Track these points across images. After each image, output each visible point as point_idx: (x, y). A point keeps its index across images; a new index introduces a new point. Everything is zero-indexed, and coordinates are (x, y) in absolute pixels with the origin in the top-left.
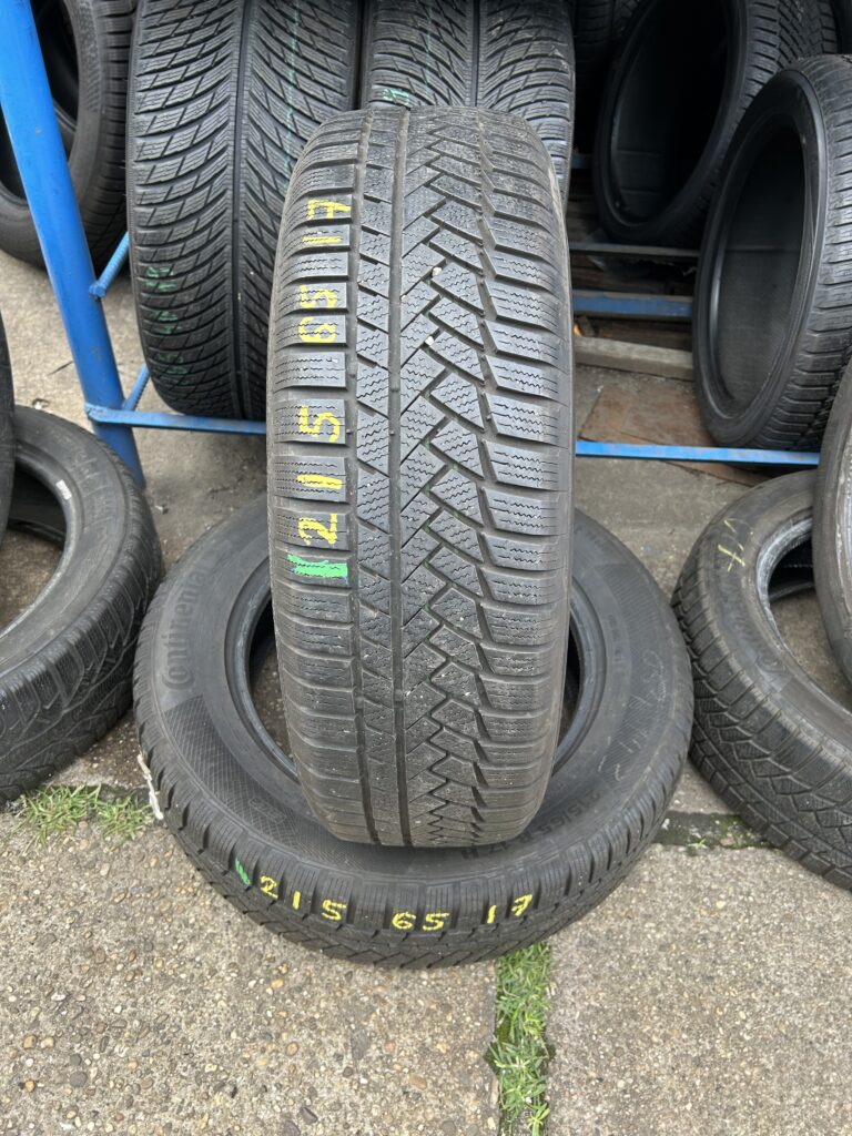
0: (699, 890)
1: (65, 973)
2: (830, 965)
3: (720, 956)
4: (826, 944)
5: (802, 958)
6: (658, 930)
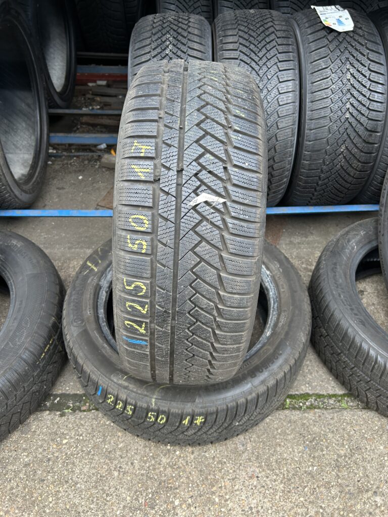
0: (57, 434)
2: (107, 470)
3: (52, 469)
4: (110, 460)
5: (94, 468)
6: (27, 456)
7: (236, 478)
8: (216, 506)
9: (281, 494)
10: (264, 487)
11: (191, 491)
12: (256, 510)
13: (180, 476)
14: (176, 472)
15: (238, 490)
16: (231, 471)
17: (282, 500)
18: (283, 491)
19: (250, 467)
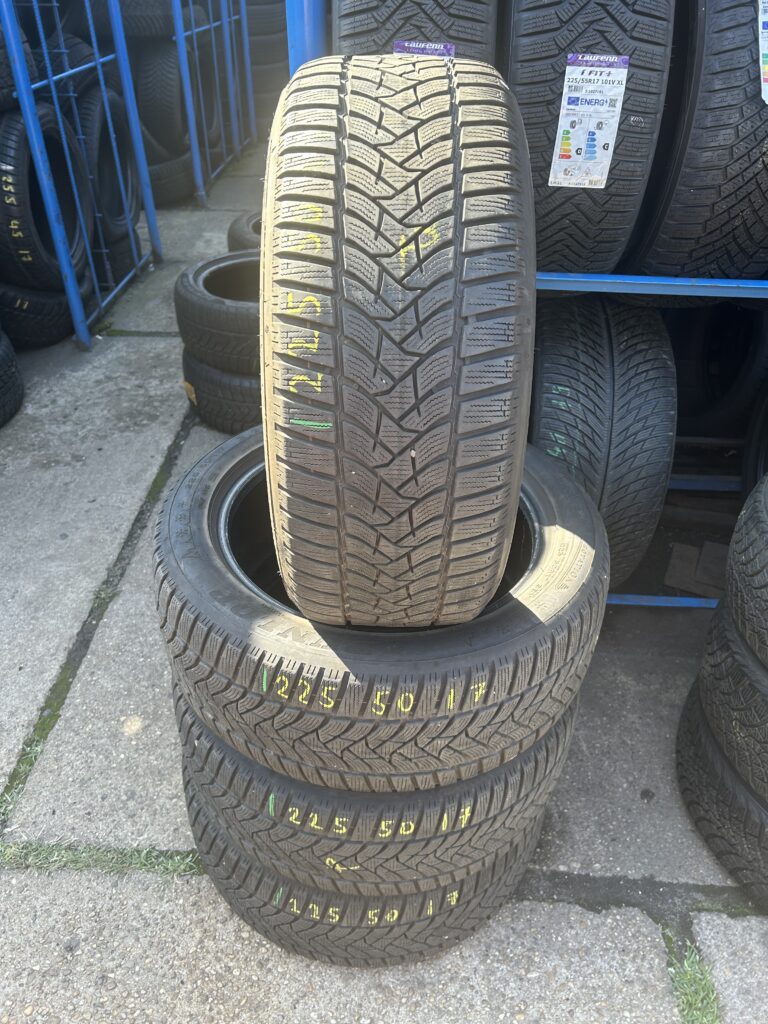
1: (365, 1004)
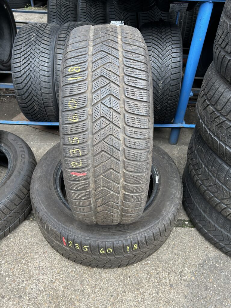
7: (37, 252)
8: (23, 265)
9: (57, 261)
10: (50, 257)
11: (12, 257)
12: (42, 267)
13: (9, 250)
14: (8, 248)
15: (36, 258)
16: (36, 249)
17: (57, 264)
18: (59, 260)
19: (46, 248)
